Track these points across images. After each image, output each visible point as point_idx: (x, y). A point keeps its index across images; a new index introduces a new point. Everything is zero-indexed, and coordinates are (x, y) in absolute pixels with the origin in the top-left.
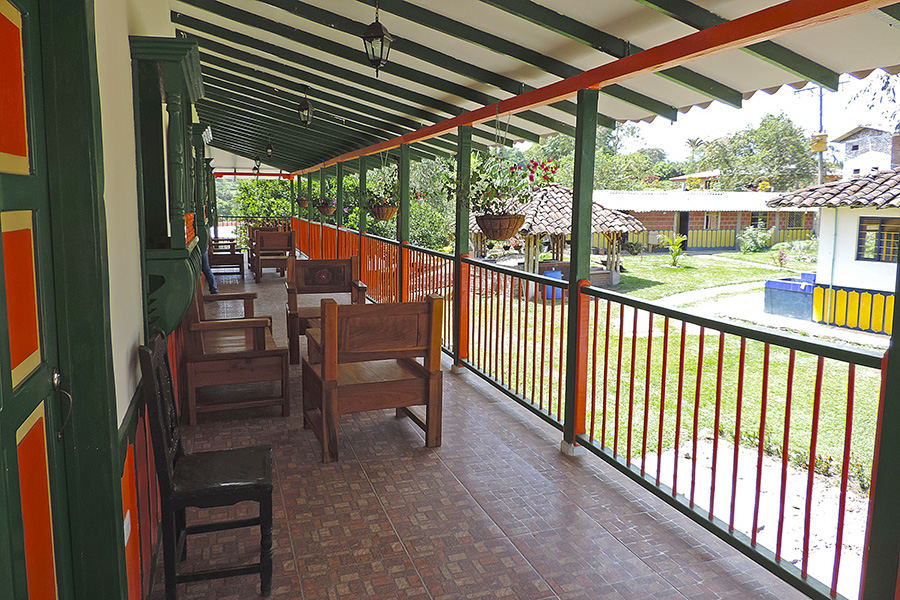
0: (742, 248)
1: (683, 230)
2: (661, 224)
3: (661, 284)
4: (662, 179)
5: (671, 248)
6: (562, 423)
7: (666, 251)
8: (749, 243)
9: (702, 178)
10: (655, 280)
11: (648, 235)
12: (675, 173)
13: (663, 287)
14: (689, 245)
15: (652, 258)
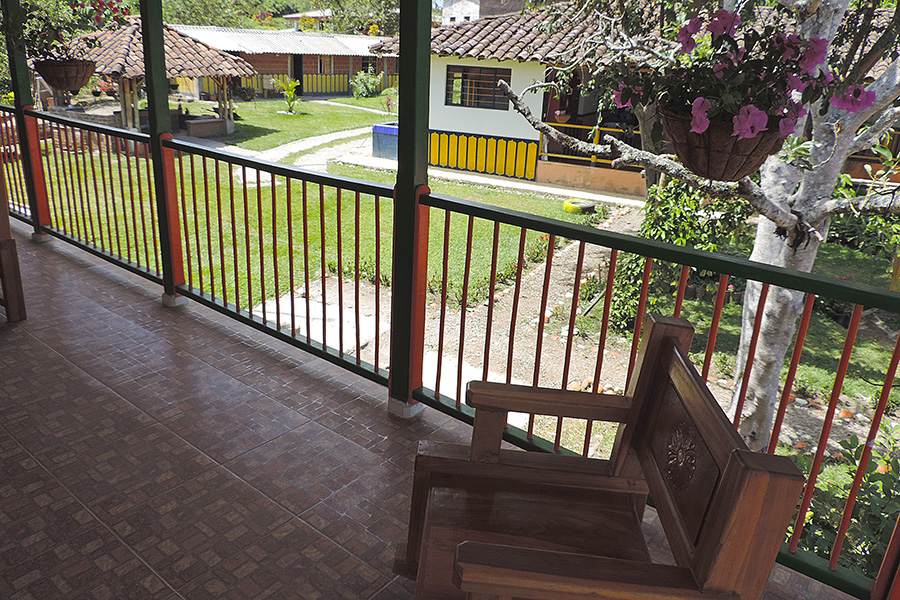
0: (355, 93)
1: (297, 74)
2: (275, 67)
3: (276, 131)
4: (275, 15)
5: (285, 93)
6: (161, 277)
7: (282, 96)
8: (361, 89)
9: (316, 18)
10: (271, 128)
11: (262, 79)
12: (289, 10)
13: (279, 134)
14: (305, 90)
15: (268, 104)
